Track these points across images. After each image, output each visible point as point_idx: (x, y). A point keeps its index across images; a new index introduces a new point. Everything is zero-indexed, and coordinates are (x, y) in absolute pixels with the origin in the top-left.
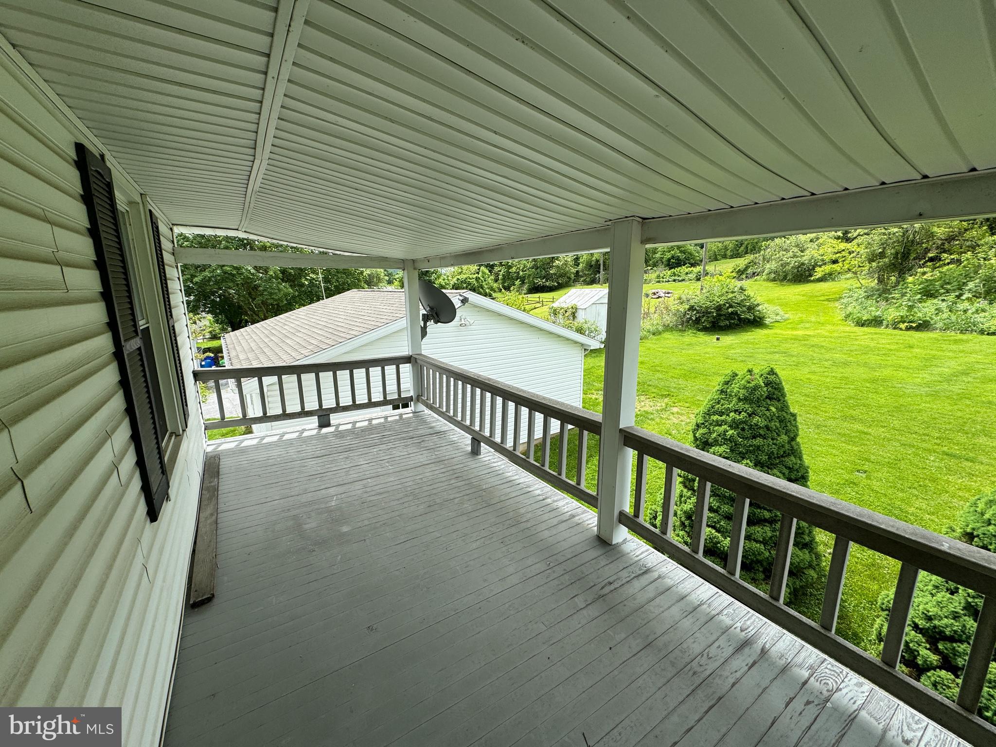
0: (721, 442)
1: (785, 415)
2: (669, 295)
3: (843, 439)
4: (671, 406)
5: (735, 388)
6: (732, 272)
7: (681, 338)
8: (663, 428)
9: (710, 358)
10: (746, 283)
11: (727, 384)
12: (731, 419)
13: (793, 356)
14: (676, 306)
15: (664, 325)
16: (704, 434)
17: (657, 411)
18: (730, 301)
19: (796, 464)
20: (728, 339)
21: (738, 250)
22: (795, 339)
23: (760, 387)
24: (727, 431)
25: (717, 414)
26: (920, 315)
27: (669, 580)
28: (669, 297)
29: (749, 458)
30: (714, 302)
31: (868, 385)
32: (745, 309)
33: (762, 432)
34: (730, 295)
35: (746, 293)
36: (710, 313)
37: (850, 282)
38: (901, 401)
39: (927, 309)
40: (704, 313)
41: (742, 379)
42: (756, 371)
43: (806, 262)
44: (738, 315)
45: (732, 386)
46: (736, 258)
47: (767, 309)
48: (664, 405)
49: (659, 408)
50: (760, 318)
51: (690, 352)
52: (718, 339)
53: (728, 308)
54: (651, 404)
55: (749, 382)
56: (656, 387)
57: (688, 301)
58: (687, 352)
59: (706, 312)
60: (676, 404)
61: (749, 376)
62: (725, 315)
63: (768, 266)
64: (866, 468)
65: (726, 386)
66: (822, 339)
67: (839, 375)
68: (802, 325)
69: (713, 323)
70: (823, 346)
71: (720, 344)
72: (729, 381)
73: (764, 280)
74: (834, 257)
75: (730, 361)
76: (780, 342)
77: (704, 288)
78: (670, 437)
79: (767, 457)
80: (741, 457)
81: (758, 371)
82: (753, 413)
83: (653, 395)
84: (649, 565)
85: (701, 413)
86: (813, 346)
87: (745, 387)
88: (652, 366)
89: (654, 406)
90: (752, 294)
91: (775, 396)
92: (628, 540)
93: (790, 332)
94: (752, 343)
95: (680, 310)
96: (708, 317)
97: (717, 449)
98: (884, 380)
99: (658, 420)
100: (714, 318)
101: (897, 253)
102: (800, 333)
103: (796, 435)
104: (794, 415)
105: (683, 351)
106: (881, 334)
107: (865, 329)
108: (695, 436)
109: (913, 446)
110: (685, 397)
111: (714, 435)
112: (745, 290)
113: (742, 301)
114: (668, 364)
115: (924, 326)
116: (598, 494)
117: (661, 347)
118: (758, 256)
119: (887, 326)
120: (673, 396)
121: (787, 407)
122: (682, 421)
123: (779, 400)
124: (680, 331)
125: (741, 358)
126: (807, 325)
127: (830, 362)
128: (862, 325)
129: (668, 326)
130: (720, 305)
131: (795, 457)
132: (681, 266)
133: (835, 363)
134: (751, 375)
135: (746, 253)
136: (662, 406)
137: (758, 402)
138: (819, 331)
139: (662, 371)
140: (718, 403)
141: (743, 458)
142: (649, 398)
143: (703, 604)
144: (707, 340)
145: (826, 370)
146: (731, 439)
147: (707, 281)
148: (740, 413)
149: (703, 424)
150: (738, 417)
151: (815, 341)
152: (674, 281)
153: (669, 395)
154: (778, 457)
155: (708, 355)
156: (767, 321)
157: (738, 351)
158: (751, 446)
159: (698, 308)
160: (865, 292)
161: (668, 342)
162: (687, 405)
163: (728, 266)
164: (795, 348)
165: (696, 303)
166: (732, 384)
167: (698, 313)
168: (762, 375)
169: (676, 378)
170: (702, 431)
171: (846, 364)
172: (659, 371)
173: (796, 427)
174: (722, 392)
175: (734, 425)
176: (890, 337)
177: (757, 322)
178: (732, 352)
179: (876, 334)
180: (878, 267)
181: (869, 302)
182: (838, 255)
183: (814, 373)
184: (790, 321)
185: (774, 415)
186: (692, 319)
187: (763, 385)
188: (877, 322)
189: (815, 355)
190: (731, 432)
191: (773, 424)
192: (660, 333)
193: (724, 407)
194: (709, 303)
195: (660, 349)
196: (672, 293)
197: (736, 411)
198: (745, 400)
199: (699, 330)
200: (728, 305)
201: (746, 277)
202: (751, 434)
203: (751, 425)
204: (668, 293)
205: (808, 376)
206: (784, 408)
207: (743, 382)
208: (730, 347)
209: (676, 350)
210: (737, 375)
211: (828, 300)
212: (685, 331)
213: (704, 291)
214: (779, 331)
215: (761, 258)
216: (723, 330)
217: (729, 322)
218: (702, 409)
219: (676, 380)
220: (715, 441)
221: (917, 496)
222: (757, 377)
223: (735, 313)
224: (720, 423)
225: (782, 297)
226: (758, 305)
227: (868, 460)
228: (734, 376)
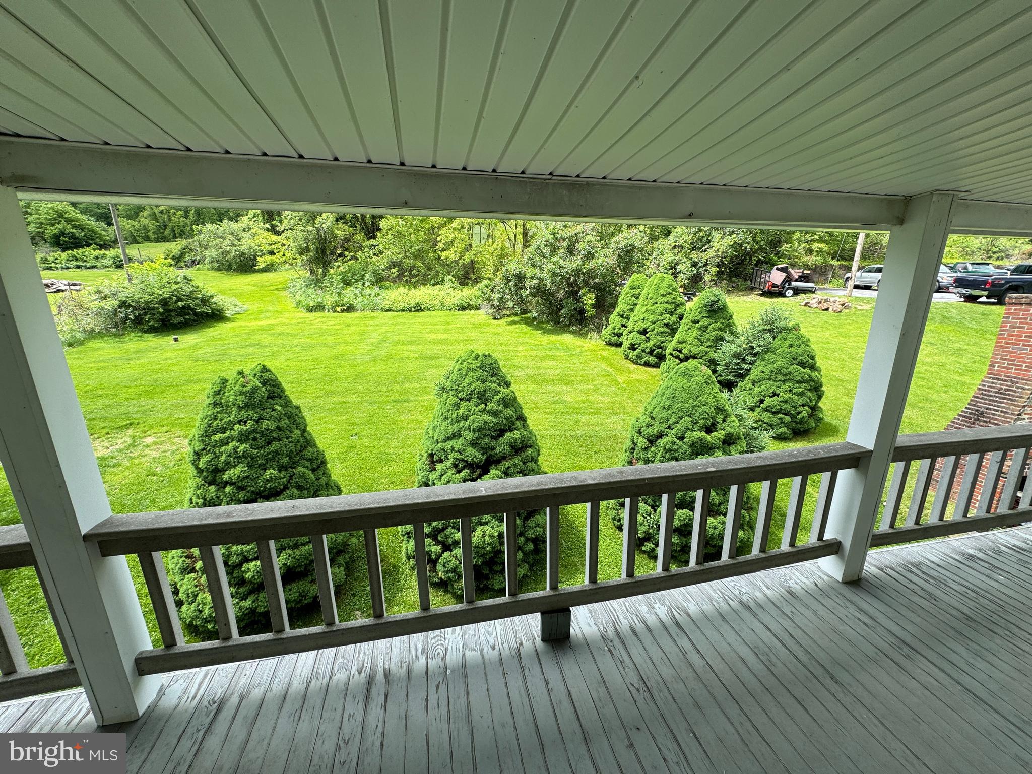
0: (234, 462)
1: (290, 410)
2: (77, 288)
3: (332, 413)
4: (141, 438)
5: (230, 396)
6: (166, 259)
7: (121, 345)
8: (140, 470)
9: (173, 365)
10: (190, 272)
11: (219, 394)
12: (237, 432)
13: (266, 347)
14: (96, 302)
15: (85, 331)
16: (210, 461)
17: (121, 450)
18: (176, 293)
19: (314, 453)
20: (189, 339)
21: (163, 233)
22: (262, 330)
23: (259, 388)
24: (238, 448)
25: (218, 432)
26: (346, 299)
27: (257, 690)
28: (77, 290)
29: (271, 466)
30: (155, 295)
31: (333, 362)
32: (198, 302)
33: (275, 435)
34: (175, 287)
35: (193, 283)
36: (154, 309)
37: (290, 272)
38: (359, 369)
39: (349, 294)
40: (144, 309)
41: (235, 384)
42: (247, 371)
43: (246, 251)
44: (193, 310)
45: (226, 394)
46: (164, 242)
47: (221, 300)
48: (128, 439)
49: (122, 446)
50: (218, 311)
51: (142, 361)
52: (176, 340)
53: (176, 302)
54: (106, 444)
55: (244, 386)
56: (106, 419)
57: (115, 295)
58: (138, 362)
59: (148, 308)
60: (148, 433)
61: (242, 379)
62: (175, 310)
63: (207, 253)
64: (355, 431)
65: (218, 397)
66: (286, 327)
67: (311, 358)
68: (263, 315)
69: (163, 321)
70: (288, 334)
71: (180, 345)
72: (220, 390)
73: (208, 269)
74: (270, 248)
75: (201, 363)
76: (248, 334)
77: (134, 278)
78: (155, 478)
79: (287, 458)
80: (262, 469)
81: (249, 371)
82: (260, 418)
83: (105, 431)
84: (220, 693)
85: (196, 437)
86: (280, 334)
87: (242, 393)
88: (86, 392)
89: (112, 446)
90: (201, 285)
91: (276, 394)
92: (166, 685)
93: (254, 323)
94: (219, 339)
95: (106, 307)
96: (154, 315)
97: (232, 472)
98: (342, 355)
99: (126, 463)
100: (161, 314)
101: (317, 249)
102: (264, 323)
103: (306, 426)
104: (298, 407)
105: (132, 362)
106: (327, 317)
107: (314, 314)
108: (197, 468)
109: (376, 402)
110: (158, 420)
111: (223, 458)
112: (191, 280)
113: (191, 292)
114: (114, 384)
115: (350, 309)
116: (71, 661)
117: (91, 362)
118: (193, 242)
119: (329, 311)
120: (138, 424)
121: (290, 401)
122: (165, 451)
123: (281, 397)
124: (116, 335)
125: (213, 358)
126: (268, 315)
127: (299, 347)
128: (312, 311)
129: (93, 330)
130: (165, 299)
131: (311, 446)
132: (82, 247)
133: (303, 348)
134: (243, 377)
135: (175, 237)
136: (125, 442)
137: (261, 405)
138: (280, 319)
139: (107, 395)
140: (215, 419)
141: (265, 470)
142: (99, 438)
143: (310, 682)
144: (161, 342)
145: (299, 355)
146: (245, 455)
147: (133, 269)
148: (245, 422)
149: (204, 449)
150: (245, 428)
151: (279, 329)
152: (78, 267)
153: (131, 424)
154: (298, 454)
155: (170, 362)
156: (228, 314)
157: (206, 350)
158: (269, 453)
159: (133, 304)
160: (305, 282)
161: (100, 353)
162: (165, 429)
163: (158, 251)
164: (266, 339)
165: (127, 297)
166: (225, 392)
167: (136, 310)
168: (255, 375)
169: (134, 399)
170: (204, 459)
171: (311, 346)
172: (100, 396)
173: (303, 418)
174: (215, 404)
175: (243, 438)
176: (333, 319)
177: (216, 316)
178: (199, 352)
179: (323, 317)
180: (307, 260)
181: (310, 290)
182: (273, 247)
183: (289, 359)
184: (251, 312)
185: (281, 413)
186: (129, 319)
187: (260, 385)
188: (320, 308)
189: (284, 343)
190: (242, 447)
191: (283, 422)
192: (81, 343)
193: (223, 421)
194: (148, 297)
195: (91, 365)
196: (80, 285)
197: (240, 422)
198: (247, 406)
199: (145, 332)
200: (175, 298)
201: (186, 265)
202: (265, 440)
203: (262, 432)
204: (75, 285)
205: (286, 364)
206: (287, 403)
207: (237, 387)
208: (196, 347)
209: (119, 363)
210: (227, 381)
211: (277, 289)
212: (124, 334)
213: (135, 281)
214: (243, 324)
215: (196, 243)
216: (179, 329)
217: (184, 318)
218: (195, 432)
219: (135, 402)
220: (226, 464)
221: (390, 439)
222: (251, 377)
223: (186, 308)
224: (225, 441)
225: (234, 287)
226: (212, 297)
227: (354, 424)
228: (223, 383)
